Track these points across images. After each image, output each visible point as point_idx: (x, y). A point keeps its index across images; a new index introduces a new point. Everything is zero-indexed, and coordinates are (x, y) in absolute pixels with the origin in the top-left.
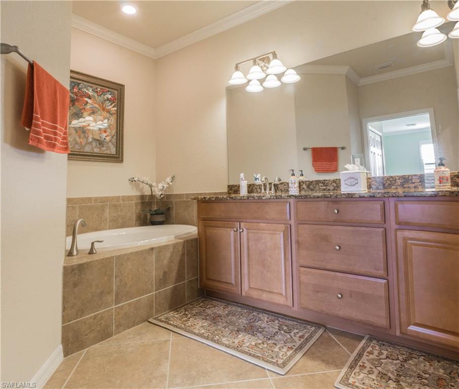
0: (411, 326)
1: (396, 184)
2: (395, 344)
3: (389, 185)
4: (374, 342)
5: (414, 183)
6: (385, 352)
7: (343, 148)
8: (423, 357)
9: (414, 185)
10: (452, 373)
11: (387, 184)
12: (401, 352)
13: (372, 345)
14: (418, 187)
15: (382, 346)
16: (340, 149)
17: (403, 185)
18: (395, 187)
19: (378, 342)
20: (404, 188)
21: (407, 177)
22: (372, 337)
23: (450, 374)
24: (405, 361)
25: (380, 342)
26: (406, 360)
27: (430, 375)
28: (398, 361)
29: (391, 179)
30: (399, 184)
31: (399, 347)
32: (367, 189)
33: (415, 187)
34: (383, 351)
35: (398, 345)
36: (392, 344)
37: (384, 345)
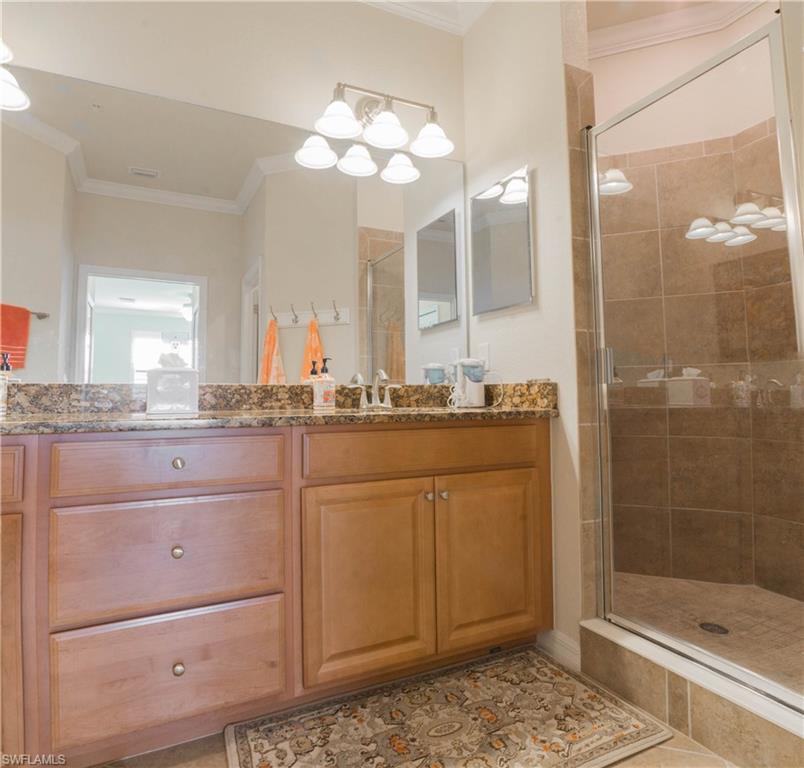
0: (324, 665)
1: (251, 401)
2: (286, 716)
3: (238, 401)
4: (251, 734)
5: (280, 400)
6: (285, 746)
7: (41, 316)
8: (340, 714)
9: (279, 404)
10: (394, 715)
11: (234, 400)
12: (307, 726)
13: (252, 744)
14: (285, 408)
15: (269, 734)
16: (35, 316)
17: (262, 403)
18: (248, 407)
19: (258, 731)
20: (264, 408)
21: (269, 388)
22: (241, 727)
23: (393, 719)
24: (325, 741)
25: (261, 729)
26: (324, 738)
27: (375, 742)
28: (317, 750)
29: (242, 391)
30: (256, 400)
31: (296, 719)
32: (197, 411)
33: (281, 408)
34: (280, 746)
35: (292, 716)
36: (281, 719)
37: (270, 731)
